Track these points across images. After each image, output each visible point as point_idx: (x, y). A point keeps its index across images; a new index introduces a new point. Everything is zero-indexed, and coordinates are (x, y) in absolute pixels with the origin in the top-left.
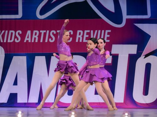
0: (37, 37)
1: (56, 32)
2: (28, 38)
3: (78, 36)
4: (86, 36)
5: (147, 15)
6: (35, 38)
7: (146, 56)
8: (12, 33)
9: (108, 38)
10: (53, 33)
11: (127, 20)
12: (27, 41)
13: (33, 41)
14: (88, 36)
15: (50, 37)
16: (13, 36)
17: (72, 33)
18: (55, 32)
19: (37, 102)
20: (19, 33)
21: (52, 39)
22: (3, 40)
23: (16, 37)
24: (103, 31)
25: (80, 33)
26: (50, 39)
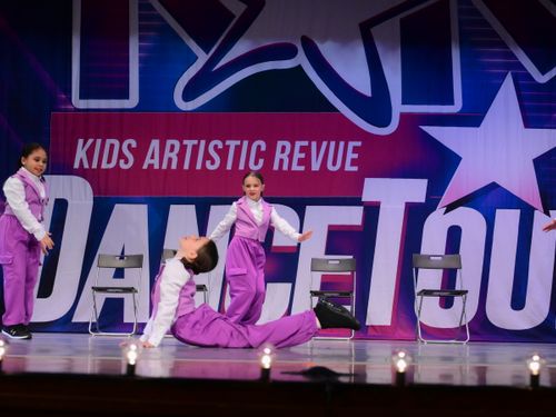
0: (174, 156)
1: (224, 143)
2: (152, 157)
3: (278, 155)
4: (298, 155)
6: (170, 160)
7: (450, 208)
8: (112, 146)
9: (353, 162)
10: (216, 147)
11: (403, 116)
12: (151, 166)
13: (164, 166)
14: (303, 155)
15: (207, 156)
16: (115, 154)
17: (263, 148)
18: (220, 145)
20: (129, 146)
21: (213, 162)
22: (90, 162)
23: (121, 155)
24: (342, 144)
25: (283, 148)
26: (208, 163)
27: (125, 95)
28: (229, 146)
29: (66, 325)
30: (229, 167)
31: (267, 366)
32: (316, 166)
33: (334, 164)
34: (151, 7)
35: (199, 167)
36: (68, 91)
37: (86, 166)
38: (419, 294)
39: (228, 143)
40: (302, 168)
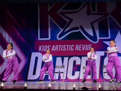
0: (57, 48)
2: (53, 49)
3: (76, 48)
4: (80, 47)
5: (109, 37)
6: (56, 49)
8: (46, 47)
10: (65, 46)
11: (99, 40)
12: (53, 50)
13: (55, 50)
14: (81, 47)
17: (74, 46)
18: (66, 46)
19: (58, 79)
20: (49, 47)
21: (64, 49)
24: (88, 45)
25: (77, 46)
26: (63, 49)
27: (48, 37)
28: (67, 46)
29: (38, 80)
30: (67, 50)
31: (74, 87)
32: (83, 49)
33: (87, 49)
34: (52, 21)
35: (62, 50)
36: (38, 37)
37: (41, 50)
38: (104, 73)
39: (67, 45)
40: (81, 50)
